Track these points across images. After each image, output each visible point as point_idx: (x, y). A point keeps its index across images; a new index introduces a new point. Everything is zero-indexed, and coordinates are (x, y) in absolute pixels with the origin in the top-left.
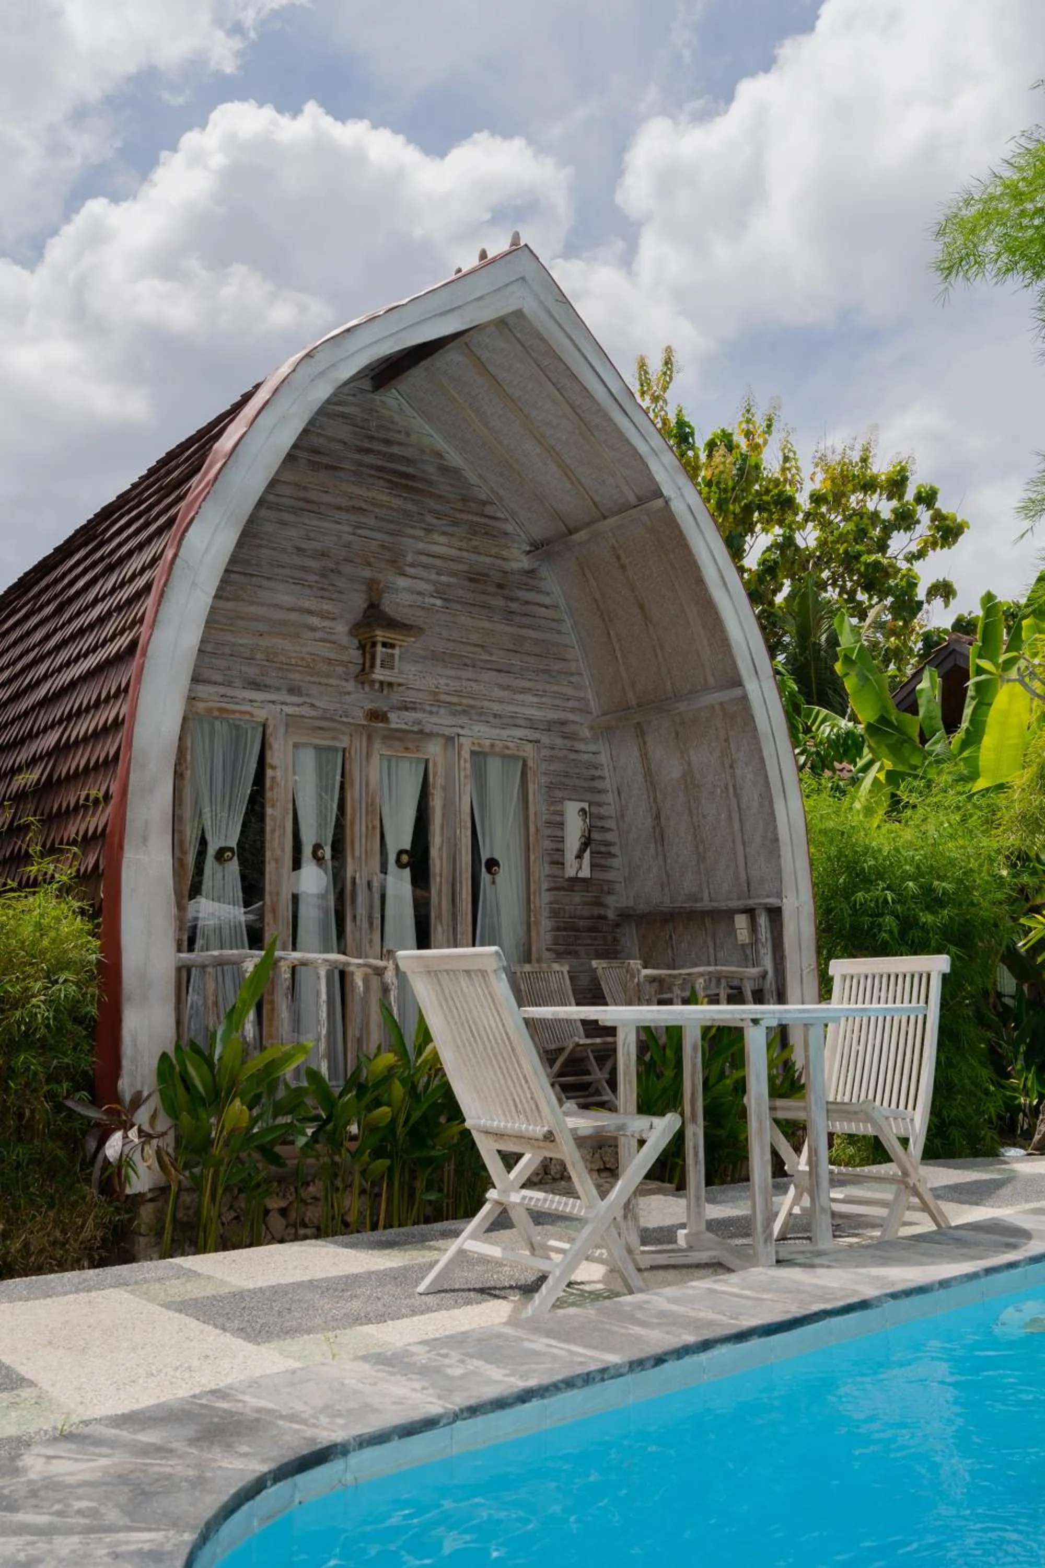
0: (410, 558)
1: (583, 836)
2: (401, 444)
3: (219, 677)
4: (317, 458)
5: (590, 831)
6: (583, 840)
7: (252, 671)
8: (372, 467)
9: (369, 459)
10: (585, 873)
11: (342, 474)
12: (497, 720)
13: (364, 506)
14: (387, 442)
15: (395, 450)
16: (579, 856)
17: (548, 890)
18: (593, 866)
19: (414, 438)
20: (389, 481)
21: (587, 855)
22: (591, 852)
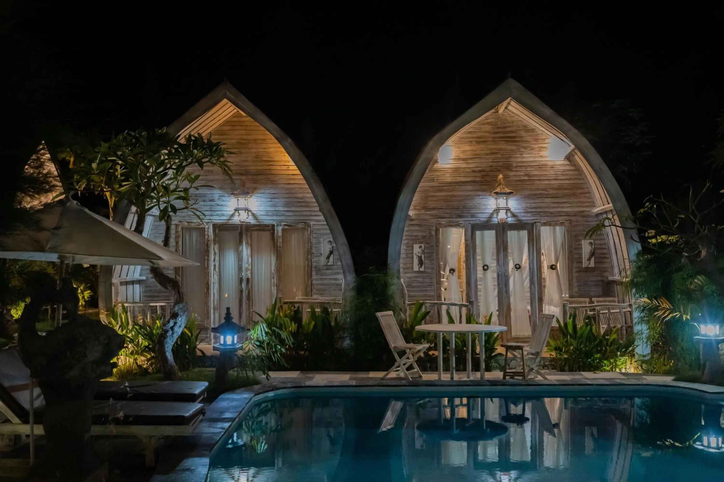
0: (514, 165)
1: (591, 252)
2: (510, 127)
3: (447, 215)
4: (479, 140)
5: (594, 250)
6: (591, 253)
7: (458, 212)
8: (499, 138)
9: (498, 135)
10: (592, 264)
11: (488, 143)
12: (552, 215)
13: (496, 151)
14: (505, 127)
15: (508, 129)
16: (589, 259)
17: (577, 272)
18: (595, 263)
19: (515, 124)
20: (506, 141)
21: (593, 259)
22: (595, 257)
